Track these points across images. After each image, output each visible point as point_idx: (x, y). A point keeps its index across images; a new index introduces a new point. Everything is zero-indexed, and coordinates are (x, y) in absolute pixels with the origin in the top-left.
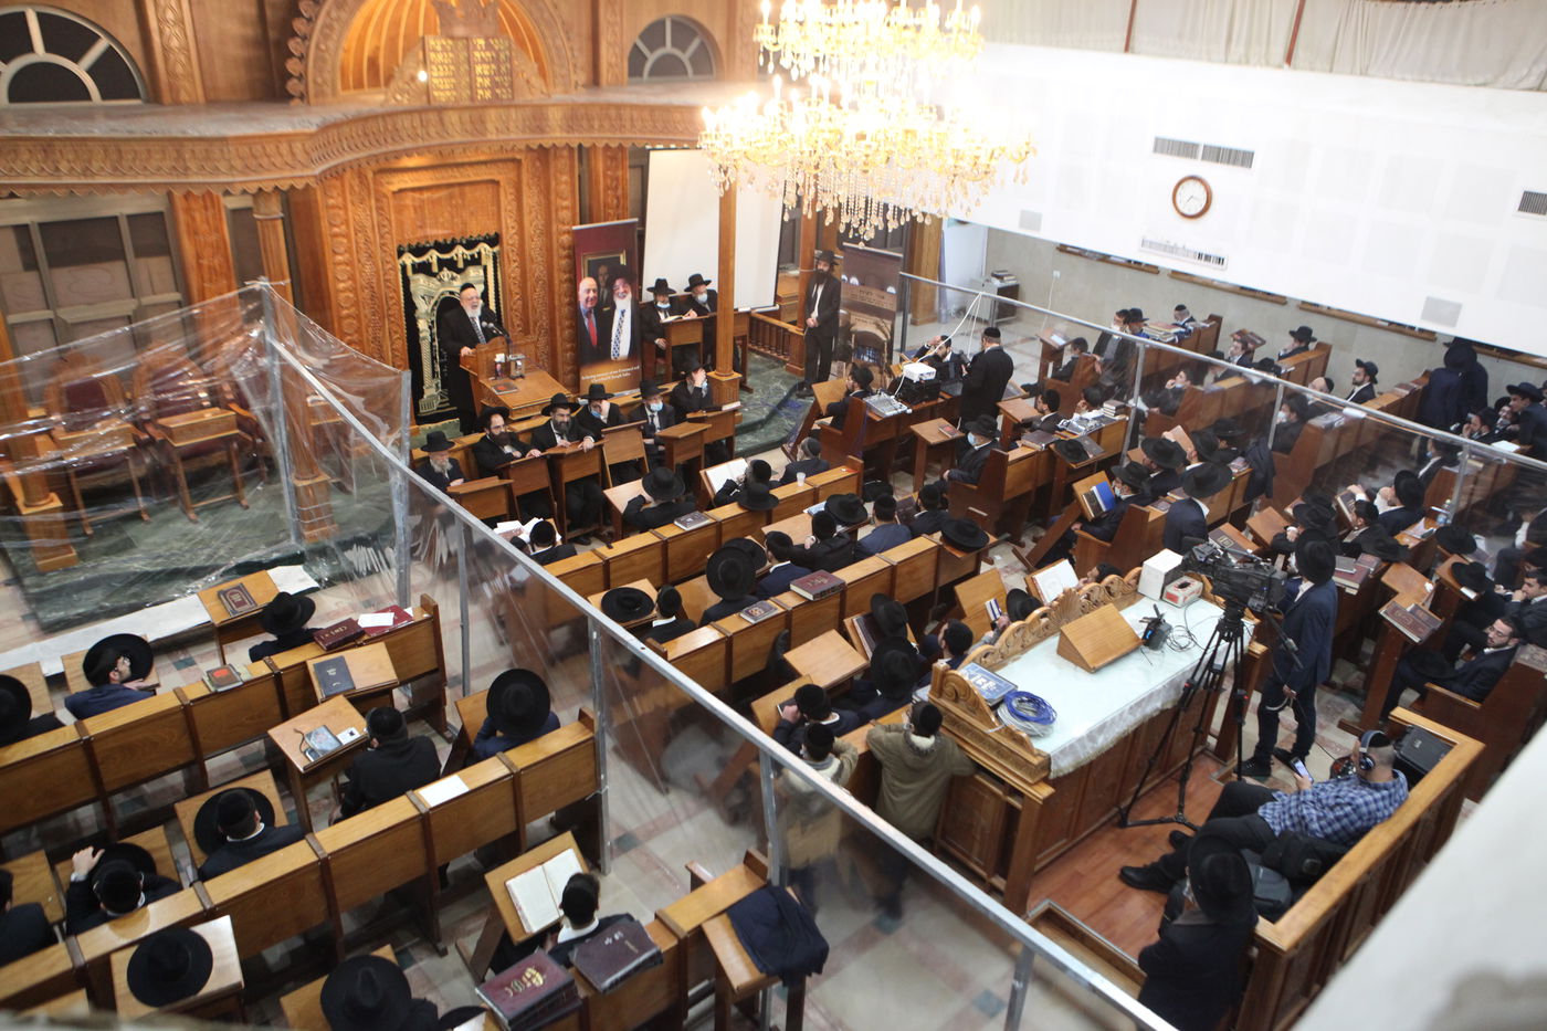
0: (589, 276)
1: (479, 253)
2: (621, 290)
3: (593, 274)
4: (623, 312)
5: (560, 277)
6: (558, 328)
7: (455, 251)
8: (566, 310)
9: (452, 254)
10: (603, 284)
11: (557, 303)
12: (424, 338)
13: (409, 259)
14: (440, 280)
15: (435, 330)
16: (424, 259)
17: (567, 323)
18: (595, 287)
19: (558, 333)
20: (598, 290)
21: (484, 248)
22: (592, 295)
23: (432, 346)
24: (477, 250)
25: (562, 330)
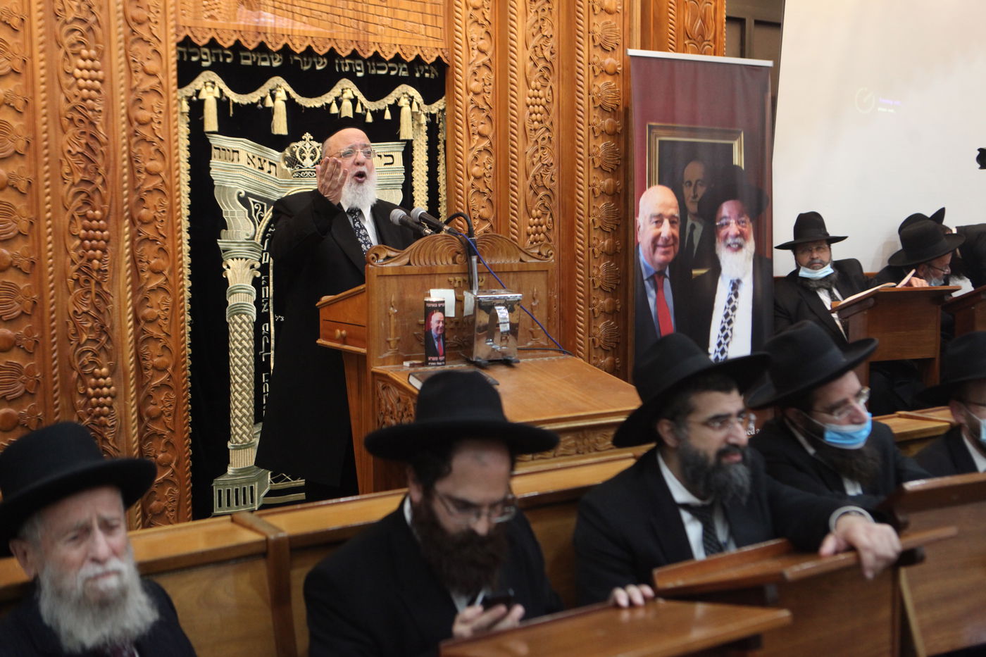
0: (661, 183)
1: (395, 109)
2: (733, 229)
3: (670, 178)
4: (735, 285)
5: (591, 181)
6: (581, 310)
7: (336, 91)
8: (600, 269)
9: (328, 98)
10: (693, 208)
11: (580, 246)
12: (239, 311)
13: (210, 88)
14: (292, 162)
15: (270, 291)
16: (254, 97)
17: (603, 302)
18: (674, 211)
19: (582, 325)
20: (680, 221)
21: (406, 96)
22: (666, 230)
23: (258, 335)
24: (390, 100)
25: (592, 316)
